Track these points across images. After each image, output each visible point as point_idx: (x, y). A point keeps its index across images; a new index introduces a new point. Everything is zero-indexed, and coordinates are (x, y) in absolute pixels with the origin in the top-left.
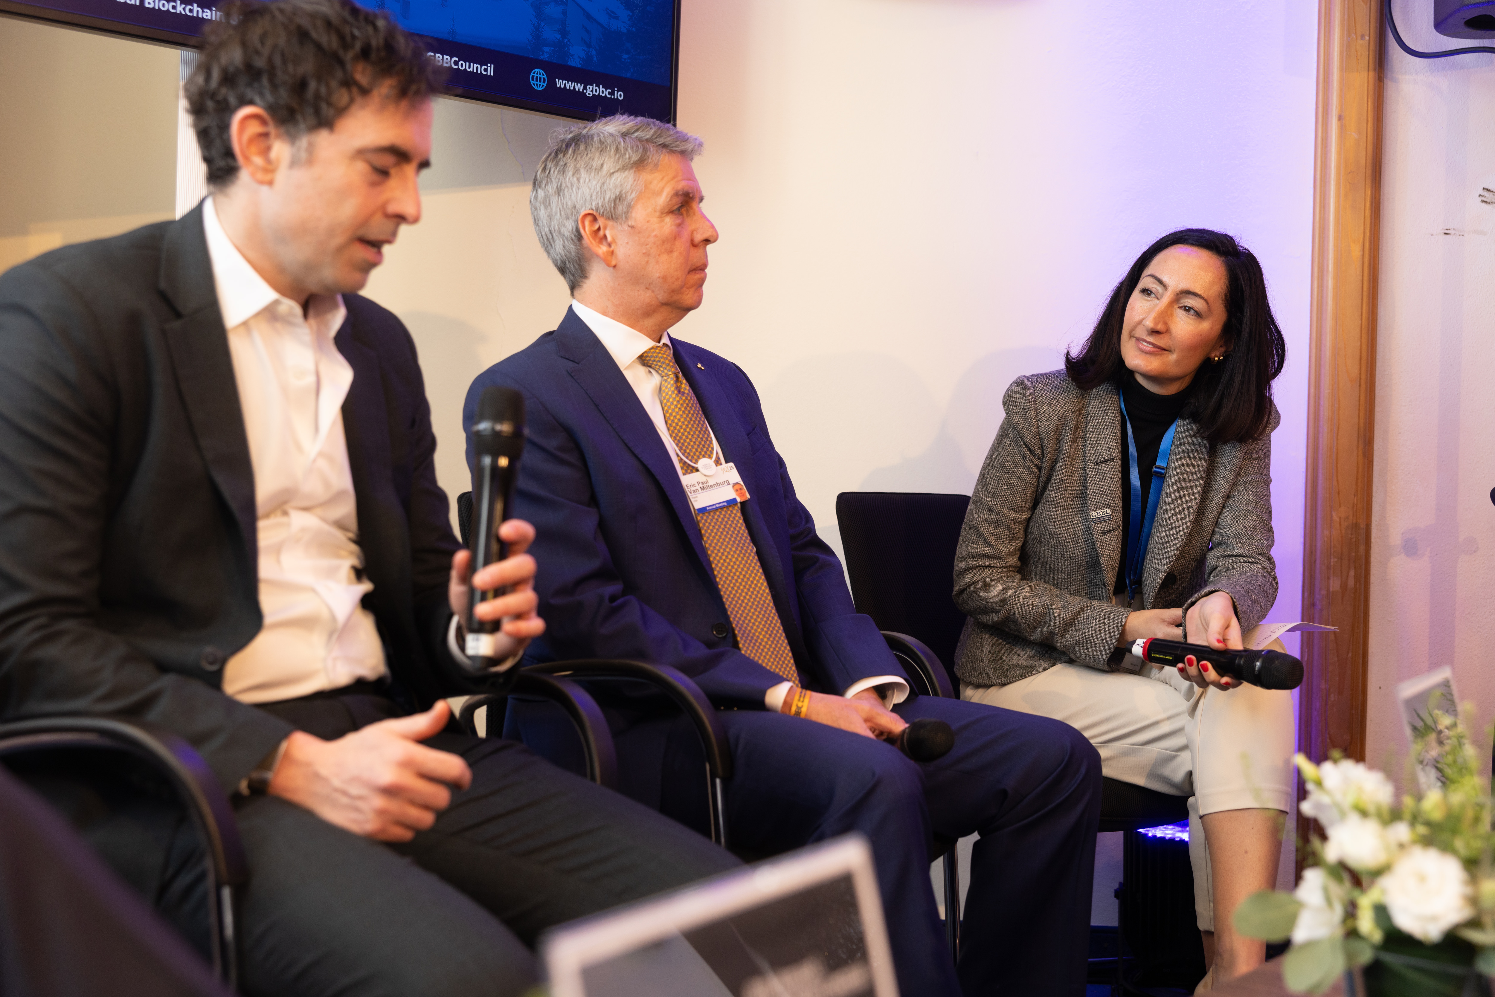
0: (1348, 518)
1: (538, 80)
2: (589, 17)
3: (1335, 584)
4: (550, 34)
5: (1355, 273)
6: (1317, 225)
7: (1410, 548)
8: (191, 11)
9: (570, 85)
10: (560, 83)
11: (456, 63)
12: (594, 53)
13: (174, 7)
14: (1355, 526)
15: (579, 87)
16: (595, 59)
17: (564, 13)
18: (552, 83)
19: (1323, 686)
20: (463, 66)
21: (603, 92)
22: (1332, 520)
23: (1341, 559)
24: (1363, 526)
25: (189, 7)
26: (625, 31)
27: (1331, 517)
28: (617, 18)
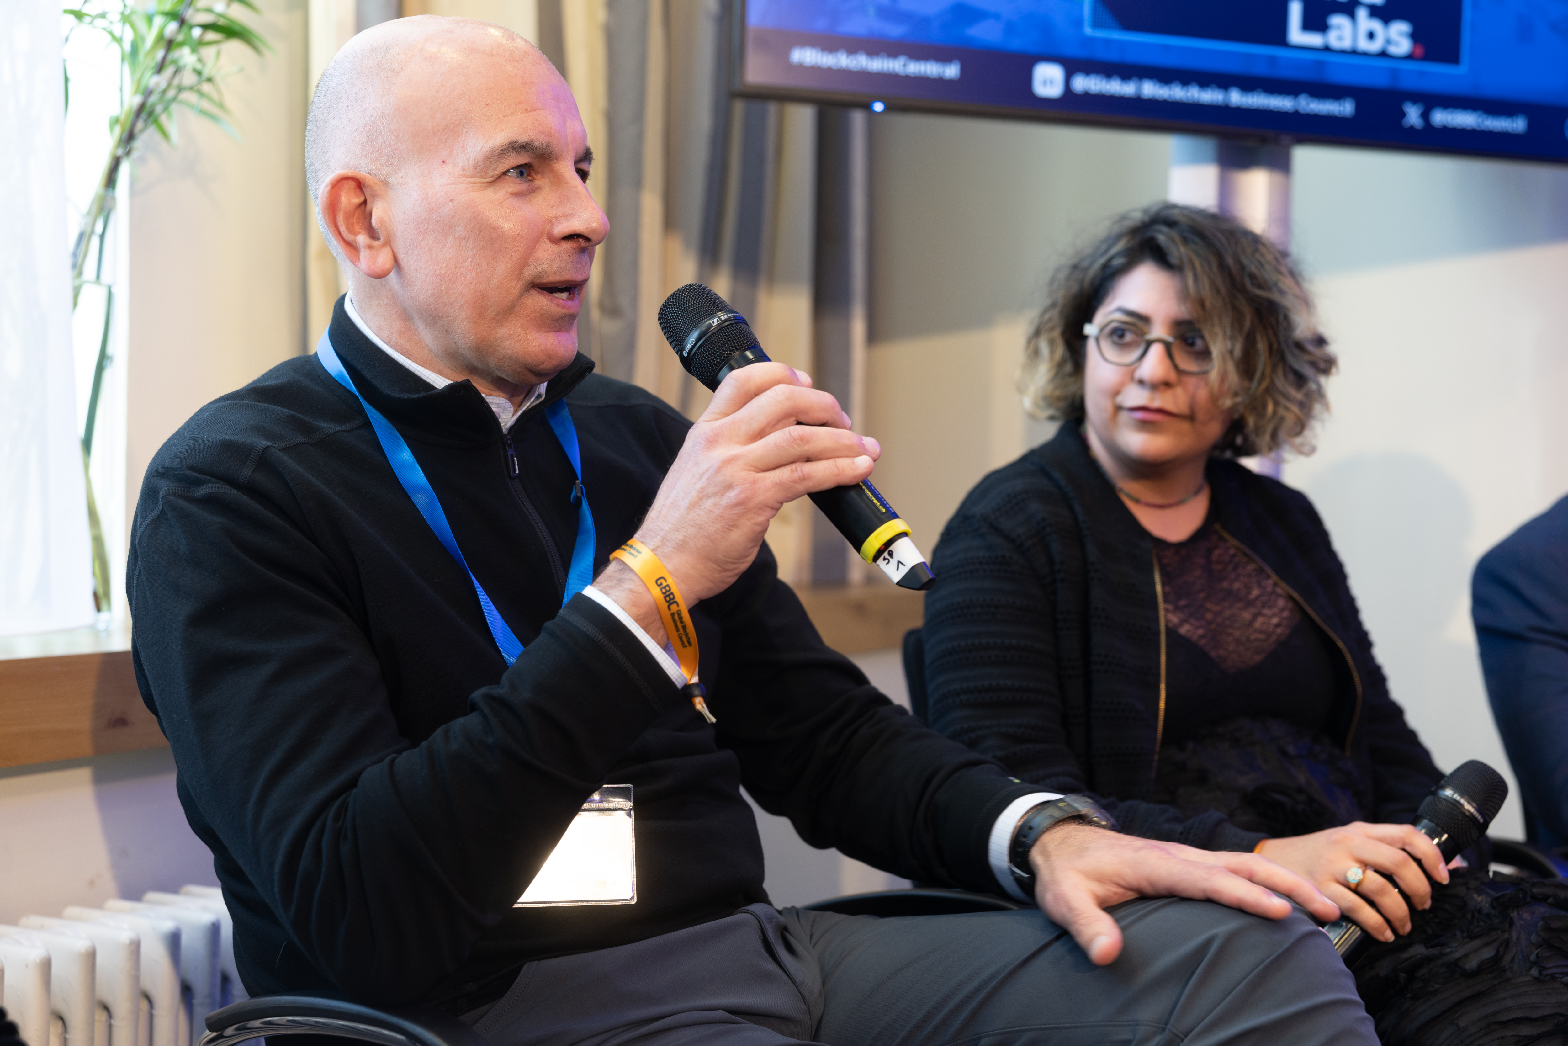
8: (1189, 94)
11: (1481, 120)
13: (1172, 93)
20: (1489, 123)
25: (1188, 90)
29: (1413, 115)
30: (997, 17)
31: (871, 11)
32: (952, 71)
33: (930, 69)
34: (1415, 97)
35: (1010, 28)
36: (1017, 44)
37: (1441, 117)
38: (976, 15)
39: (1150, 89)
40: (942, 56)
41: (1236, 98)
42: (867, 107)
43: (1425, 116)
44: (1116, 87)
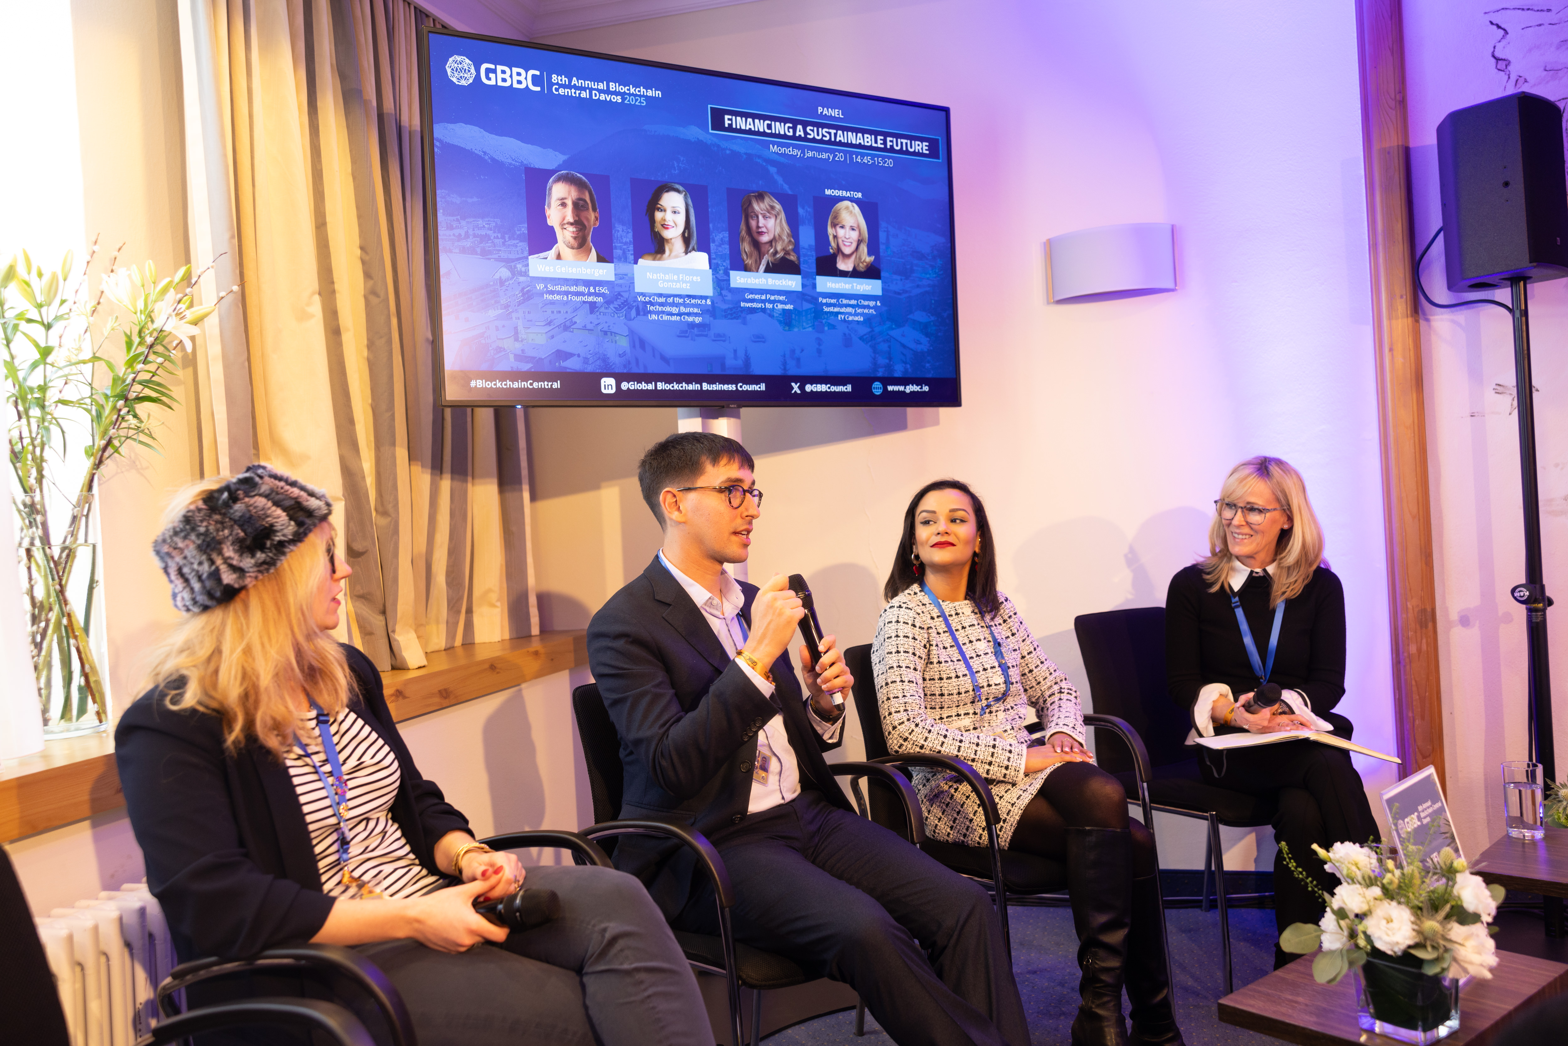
0: (1418, 606)
1: (877, 388)
2: (904, 346)
3: (1413, 649)
4: (882, 361)
5: (1409, 448)
6: (1381, 419)
7: (1465, 621)
8: (682, 387)
9: (896, 388)
10: (890, 388)
11: (829, 388)
12: (908, 366)
13: (673, 387)
14: (1423, 611)
15: (901, 388)
16: (910, 370)
17: (889, 347)
18: (885, 389)
19: (1410, 714)
20: (834, 389)
21: (915, 388)
22: (1407, 608)
23: (1416, 632)
24: (1429, 610)
25: (681, 385)
26: (926, 350)
27: (1407, 605)
28: (920, 343)
29: (796, 388)
30: (579, 356)
31: (512, 357)
32: (556, 385)
33: (546, 385)
34: (796, 379)
35: (586, 361)
36: (589, 369)
37: (809, 388)
38: (568, 355)
39: (661, 386)
40: (551, 377)
41: (705, 386)
42: (514, 407)
43: (802, 388)
44: (643, 386)
